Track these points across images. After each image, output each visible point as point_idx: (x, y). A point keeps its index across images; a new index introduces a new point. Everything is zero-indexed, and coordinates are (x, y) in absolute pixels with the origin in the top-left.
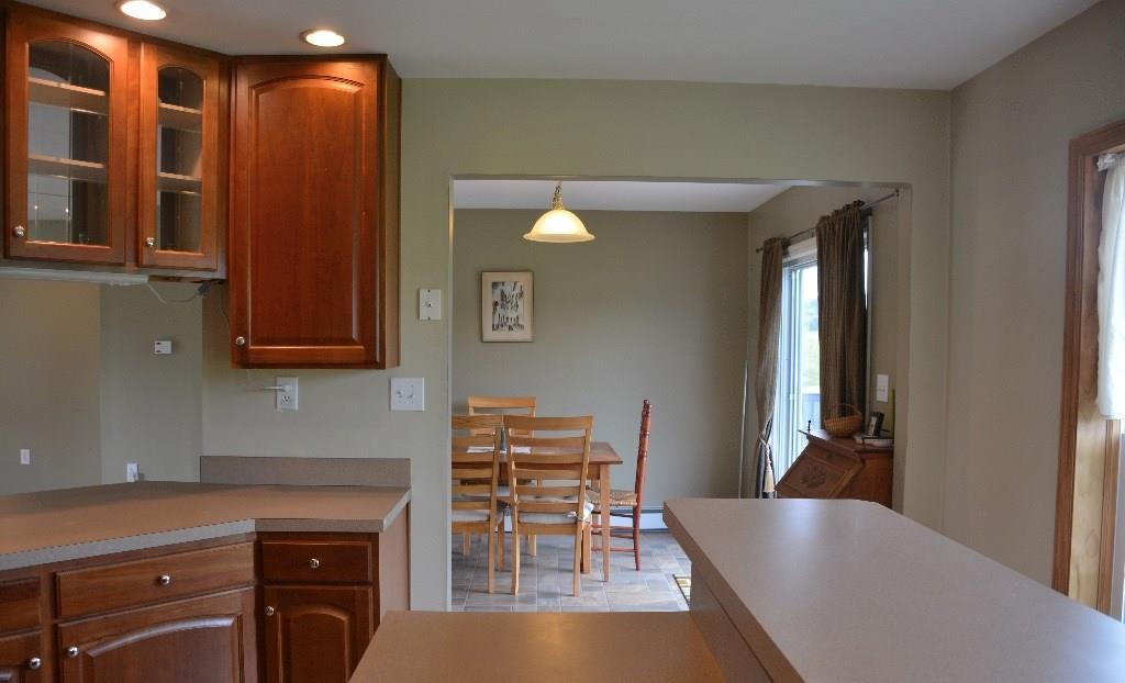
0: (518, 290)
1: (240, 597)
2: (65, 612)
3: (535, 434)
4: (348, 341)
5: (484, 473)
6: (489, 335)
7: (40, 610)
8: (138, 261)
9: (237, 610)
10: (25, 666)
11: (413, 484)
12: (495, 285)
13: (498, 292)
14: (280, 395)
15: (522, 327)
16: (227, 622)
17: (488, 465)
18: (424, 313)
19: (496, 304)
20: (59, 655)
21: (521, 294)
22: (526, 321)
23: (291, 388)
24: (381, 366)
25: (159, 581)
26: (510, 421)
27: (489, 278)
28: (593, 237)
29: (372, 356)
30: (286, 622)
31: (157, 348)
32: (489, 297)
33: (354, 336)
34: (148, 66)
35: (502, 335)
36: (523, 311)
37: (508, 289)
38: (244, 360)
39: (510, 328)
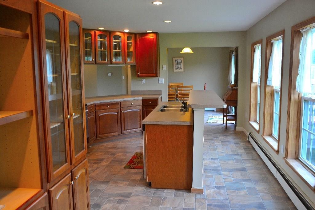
0: (181, 61)
1: (140, 107)
2: (122, 107)
3: (183, 89)
4: (153, 73)
5: (174, 96)
6: (175, 70)
7: (119, 106)
8: (125, 63)
9: (140, 109)
10: (118, 113)
11: (162, 94)
12: (176, 60)
13: (176, 62)
14: (142, 81)
15: (181, 69)
16: (139, 110)
17: (174, 95)
18: (163, 69)
19: (176, 64)
20: (121, 112)
21: (181, 62)
22: (182, 68)
23: (144, 81)
24: (158, 77)
25: (131, 104)
26: (178, 86)
27: (175, 59)
28: (193, 52)
29: (156, 75)
30: (146, 111)
31: (109, 74)
32: (175, 63)
33: (154, 72)
34: (126, 36)
35: (178, 70)
36: (182, 65)
37: (179, 61)
38: (139, 76)
39: (179, 69)
